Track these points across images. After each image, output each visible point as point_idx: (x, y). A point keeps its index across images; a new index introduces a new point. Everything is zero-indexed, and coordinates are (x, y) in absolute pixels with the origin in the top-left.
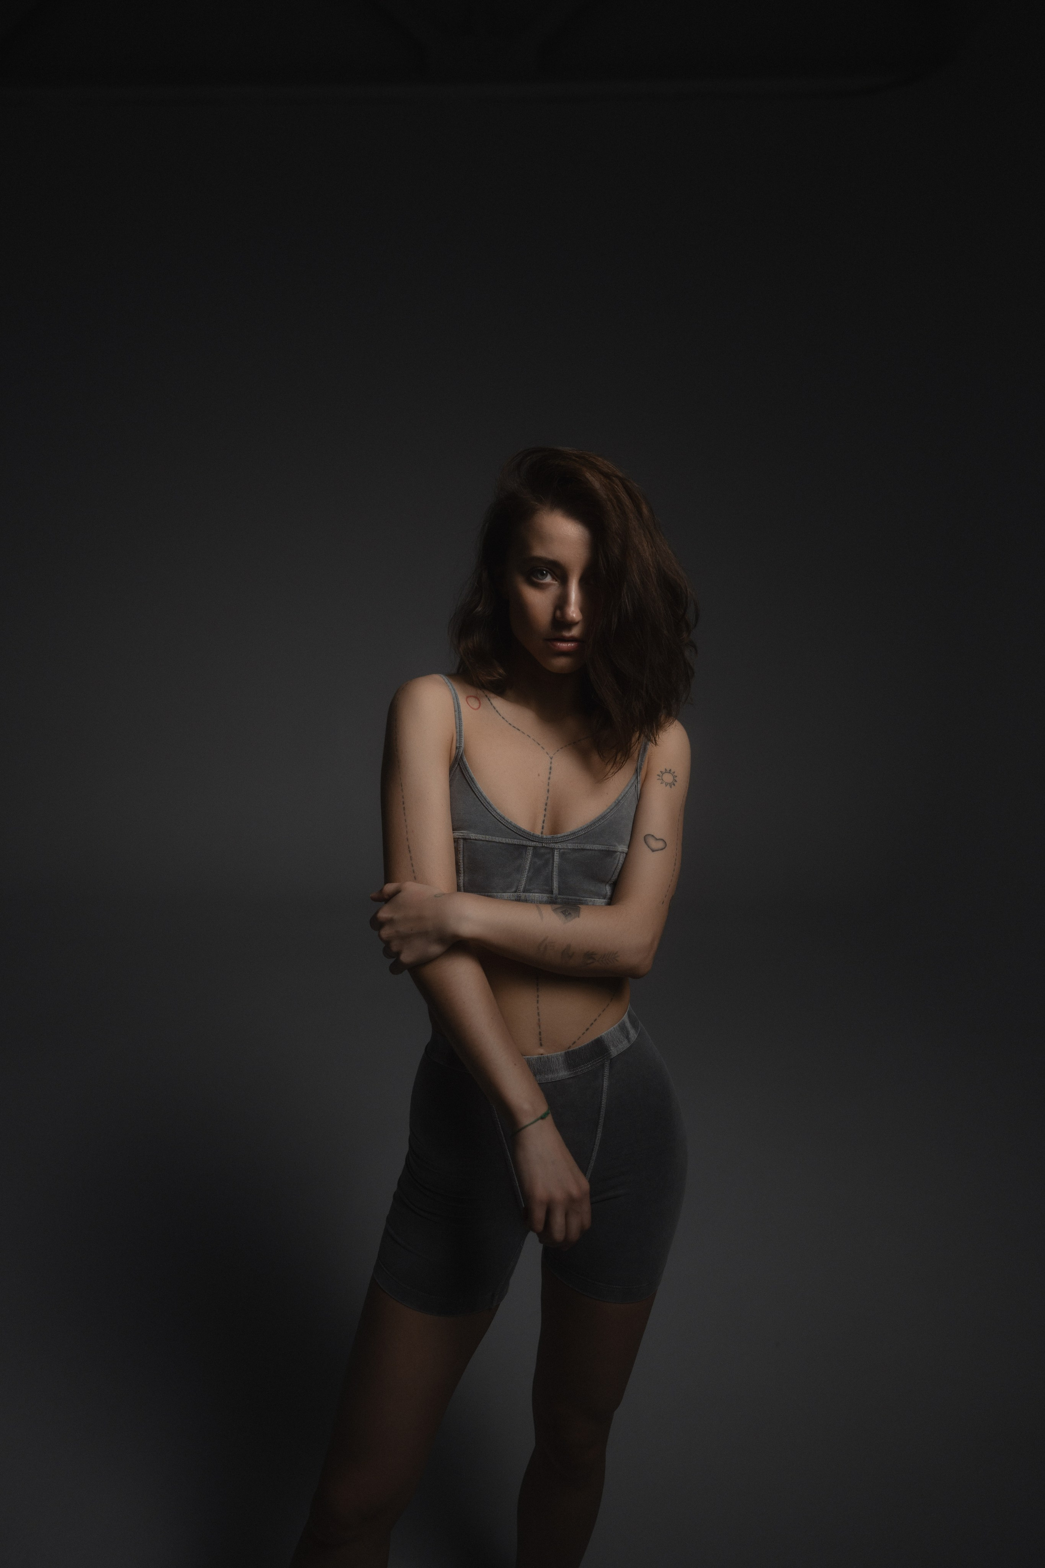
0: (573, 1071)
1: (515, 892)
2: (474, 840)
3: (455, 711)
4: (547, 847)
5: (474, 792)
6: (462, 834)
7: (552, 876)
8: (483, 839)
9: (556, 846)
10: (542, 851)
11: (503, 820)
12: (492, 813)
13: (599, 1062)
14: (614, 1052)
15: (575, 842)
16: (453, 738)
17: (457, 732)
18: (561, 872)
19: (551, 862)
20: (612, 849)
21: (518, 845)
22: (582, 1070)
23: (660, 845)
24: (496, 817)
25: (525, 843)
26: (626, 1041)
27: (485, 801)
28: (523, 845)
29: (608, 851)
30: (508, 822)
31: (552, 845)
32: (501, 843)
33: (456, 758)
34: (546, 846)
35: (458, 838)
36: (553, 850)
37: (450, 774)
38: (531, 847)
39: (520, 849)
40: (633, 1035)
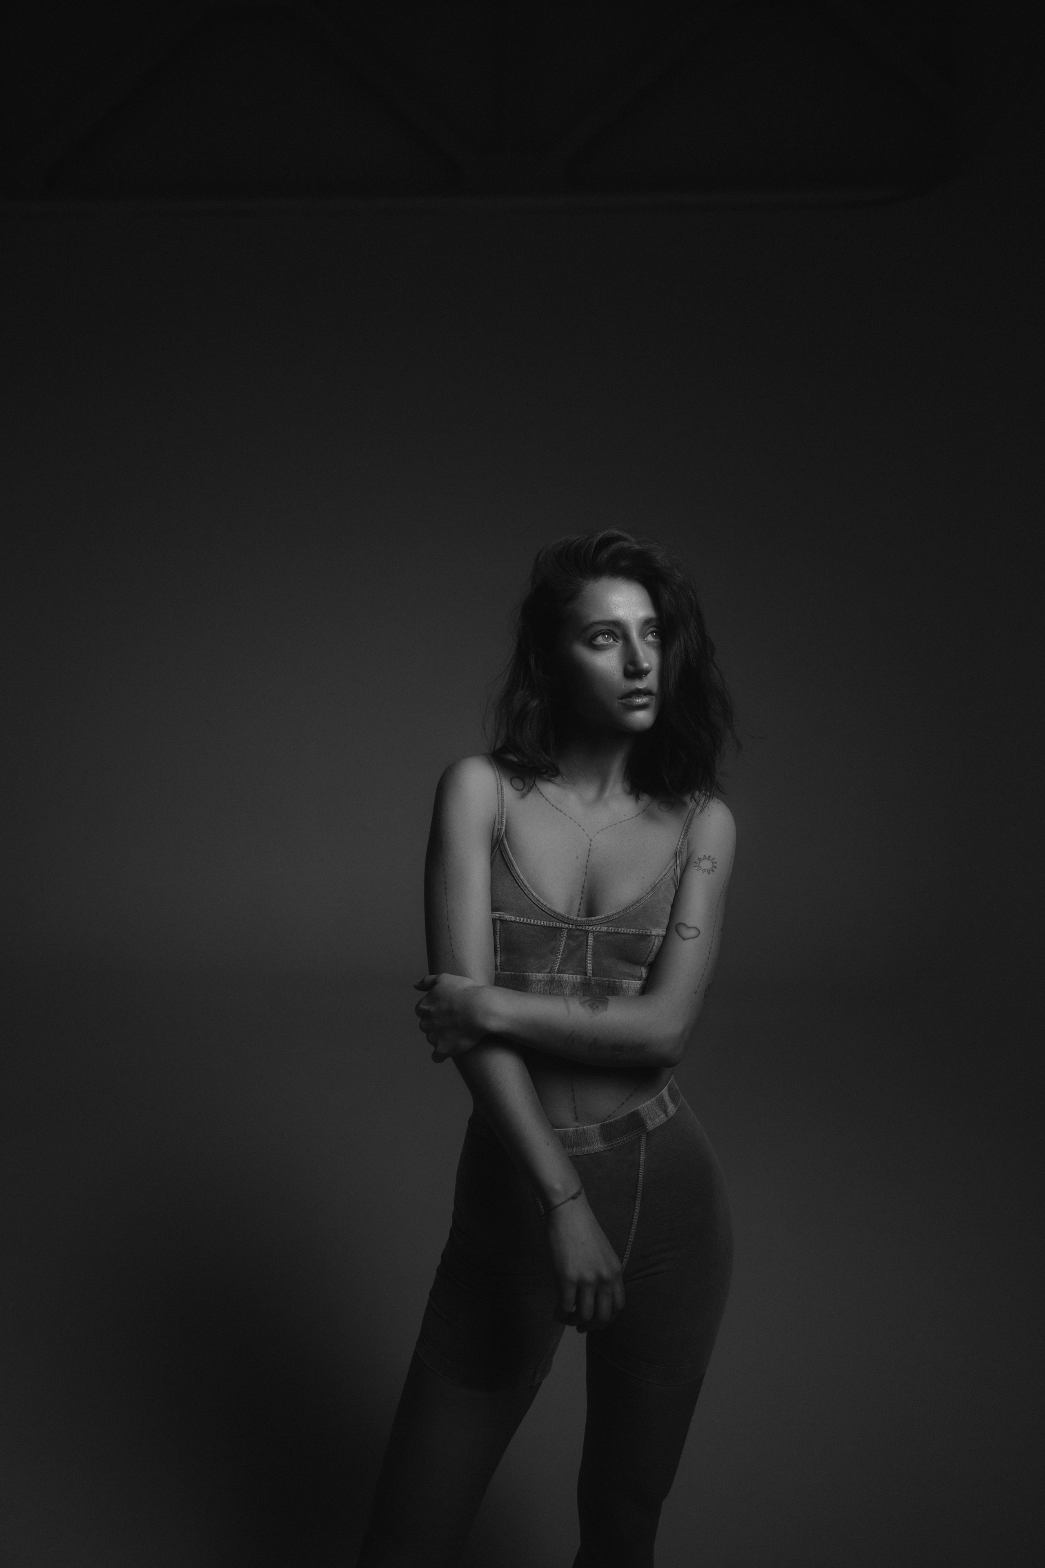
0: (609, 1143)
1: (550, 972)
2: (510, 921)
3: (498, 793)
4: (580, 930)
5: (512, 874)
6: (499, 915)
7: (586, 959)
8: (518, 921)
9: (590, 928)
10: (577, 933)
11: (539, 903)
12: (528, 895)
13: (634, 1136)
14: (651, 1125)
15: (608, 925)
16: (495, 818)
17: (499, 814)
18: (594, 954)
19: (585, 944)
20: (646, 932)
21: (552, 927)
22: (618, 1143)
23: (693, 933)
24: (532, 900)
25: (559, 925)
26: (663, 1116)
27: (522, 884)
28: (557, 928)
29: (643, 935)
30: (543, 905)
31: (586, 928)
32: (536, 925)
33: (497, 839)
34: (580, 928)
35: (496, 919)
36: (587, 932)
37: (491, 855)
38: (565, 929)
39: (555, 931)
40: (672, 1109)
